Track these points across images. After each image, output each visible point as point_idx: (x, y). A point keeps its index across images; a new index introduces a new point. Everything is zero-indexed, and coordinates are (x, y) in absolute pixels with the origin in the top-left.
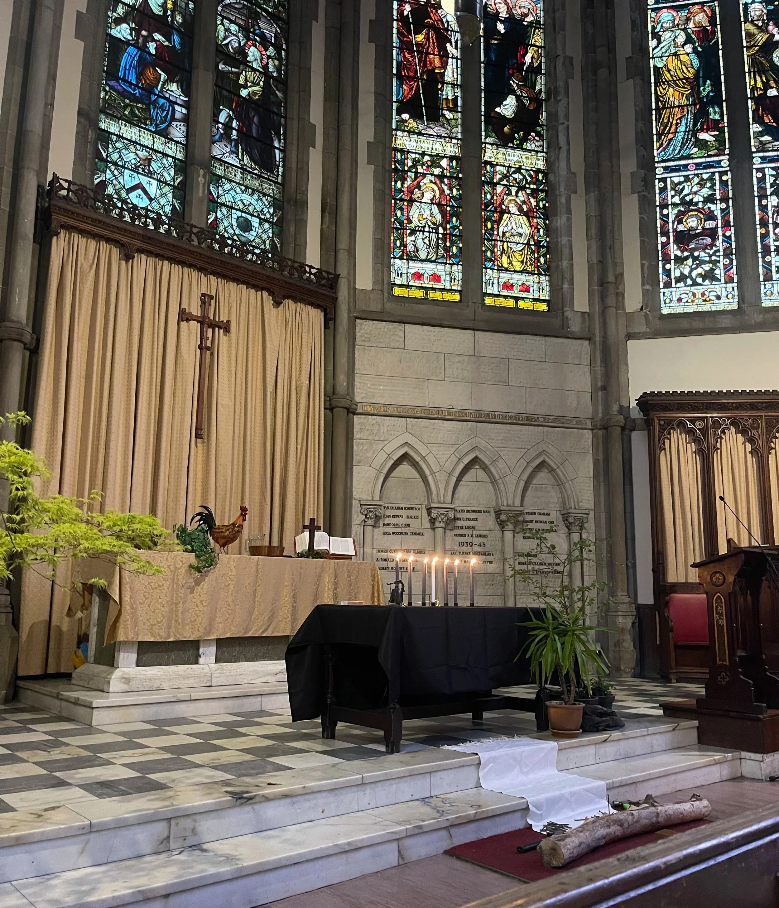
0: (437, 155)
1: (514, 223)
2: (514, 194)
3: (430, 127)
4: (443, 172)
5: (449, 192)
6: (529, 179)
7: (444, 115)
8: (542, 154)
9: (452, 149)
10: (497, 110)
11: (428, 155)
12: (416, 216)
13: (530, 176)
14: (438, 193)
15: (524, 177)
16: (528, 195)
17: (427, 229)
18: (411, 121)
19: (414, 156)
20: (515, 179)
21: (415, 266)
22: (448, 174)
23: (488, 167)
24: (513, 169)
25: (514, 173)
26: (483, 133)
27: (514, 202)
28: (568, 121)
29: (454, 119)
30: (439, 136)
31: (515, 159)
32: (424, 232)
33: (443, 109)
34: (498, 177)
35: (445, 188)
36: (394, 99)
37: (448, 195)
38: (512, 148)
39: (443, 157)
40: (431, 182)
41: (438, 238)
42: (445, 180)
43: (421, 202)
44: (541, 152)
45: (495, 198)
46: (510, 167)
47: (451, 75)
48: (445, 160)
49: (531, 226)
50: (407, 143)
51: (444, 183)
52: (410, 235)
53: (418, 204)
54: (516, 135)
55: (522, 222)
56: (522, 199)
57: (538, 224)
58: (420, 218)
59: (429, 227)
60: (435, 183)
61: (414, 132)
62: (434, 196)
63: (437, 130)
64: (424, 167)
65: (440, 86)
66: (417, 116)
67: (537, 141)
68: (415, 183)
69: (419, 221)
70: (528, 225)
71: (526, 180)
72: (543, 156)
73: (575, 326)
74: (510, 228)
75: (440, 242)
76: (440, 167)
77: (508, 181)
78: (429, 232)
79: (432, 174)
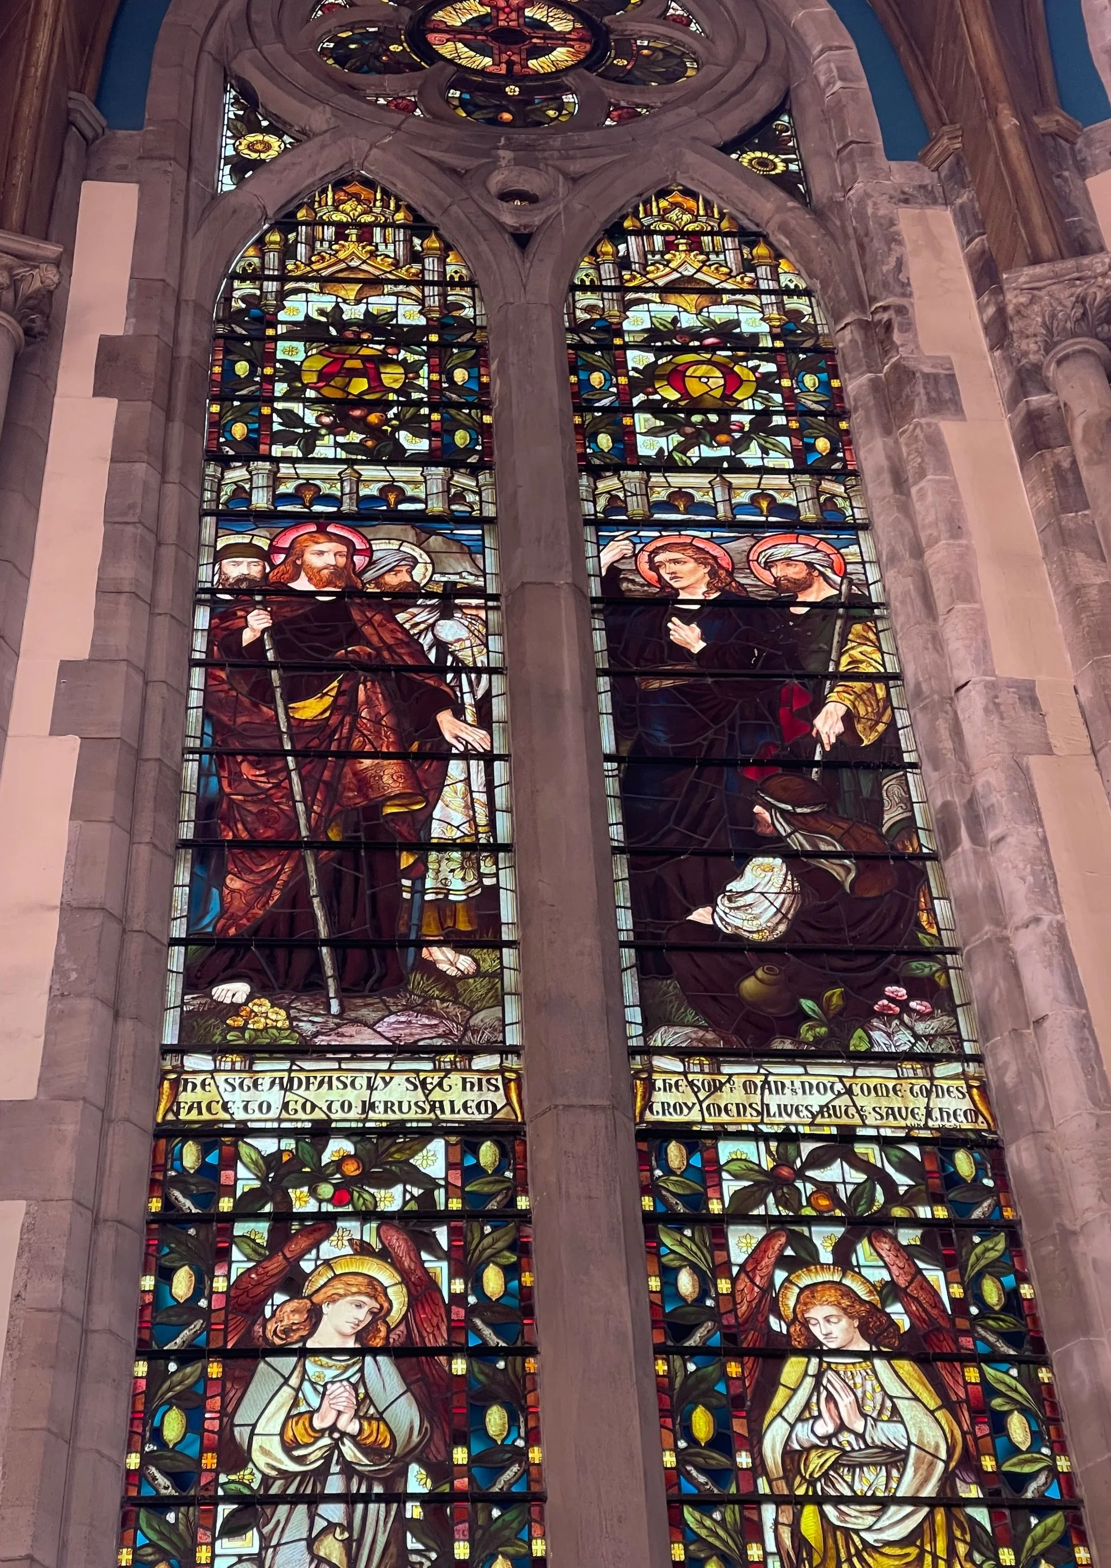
0: (395, 1129)
1: (845, 1401)
2: (826, 1256)
3: (355, 1021)
4: (427, 1198)
5: (458, 1286)
6: (903, 1181)
7: (430, 967)
8: (955, 1068)
10: (701, 915)
11: (348, 1134)
12: (271, 1422)
13: (906, 1165)
14: (398, 1298)
15: (876, 1175)
16: (908, 1252)
17: (335, 1485)
18: (263, 1005)
19: (268, 1146)
20: (827, 1189)
22: (455, 1204)
23: (675, 1153)
24: (807, 1148)
25: (818, 1160)
26: (634, 1015)
27: (832, 1295)
28: (1057, 908)
29: (478, 973)
30: (413, 1051)
31: (816, 1100)
32: (314, 1500)
33: (421, 944)
34: (730, 1186)
35: (440, 1268)
36: (179, 930)
37: (458, 1299)
38: (789, 1057)
39: (425, 1135)
40: (362, 1249)
41: (402, 1524)
42: (442, 1234)
43: (304, 1353)
44: (948, 1058)
45: (724, 1286)
46: (789, 1138)
47: (458, 818)
48: (438, 1146)
49: (948, 1404)
50: (236, 1098)
51: (433, 1247)
52: (233, 1529)
53: (286, 1363)
54: (807, 1004)
55: (894, 1388)
56: (880, 1275)
57: (988, 1389)
58: (297, 1430)
59: (348, 1469)
60: (385, 1255)
61: (273, 1051)
62: (379, 1315)
63: (398, 1027)
64: (327, 1190)
65: (406, 860)
67: (922, 1016)
68: (276, 1264)
69: (288, 1448)
70: (932, 1402)
71: (890, 1186)
72: (964, 1076)
74: (825, 1427)
75: (412, 1543)
76: (416, 1176)
77: (789, 1199)
78: (348, 1499)
79: (365, 1216)
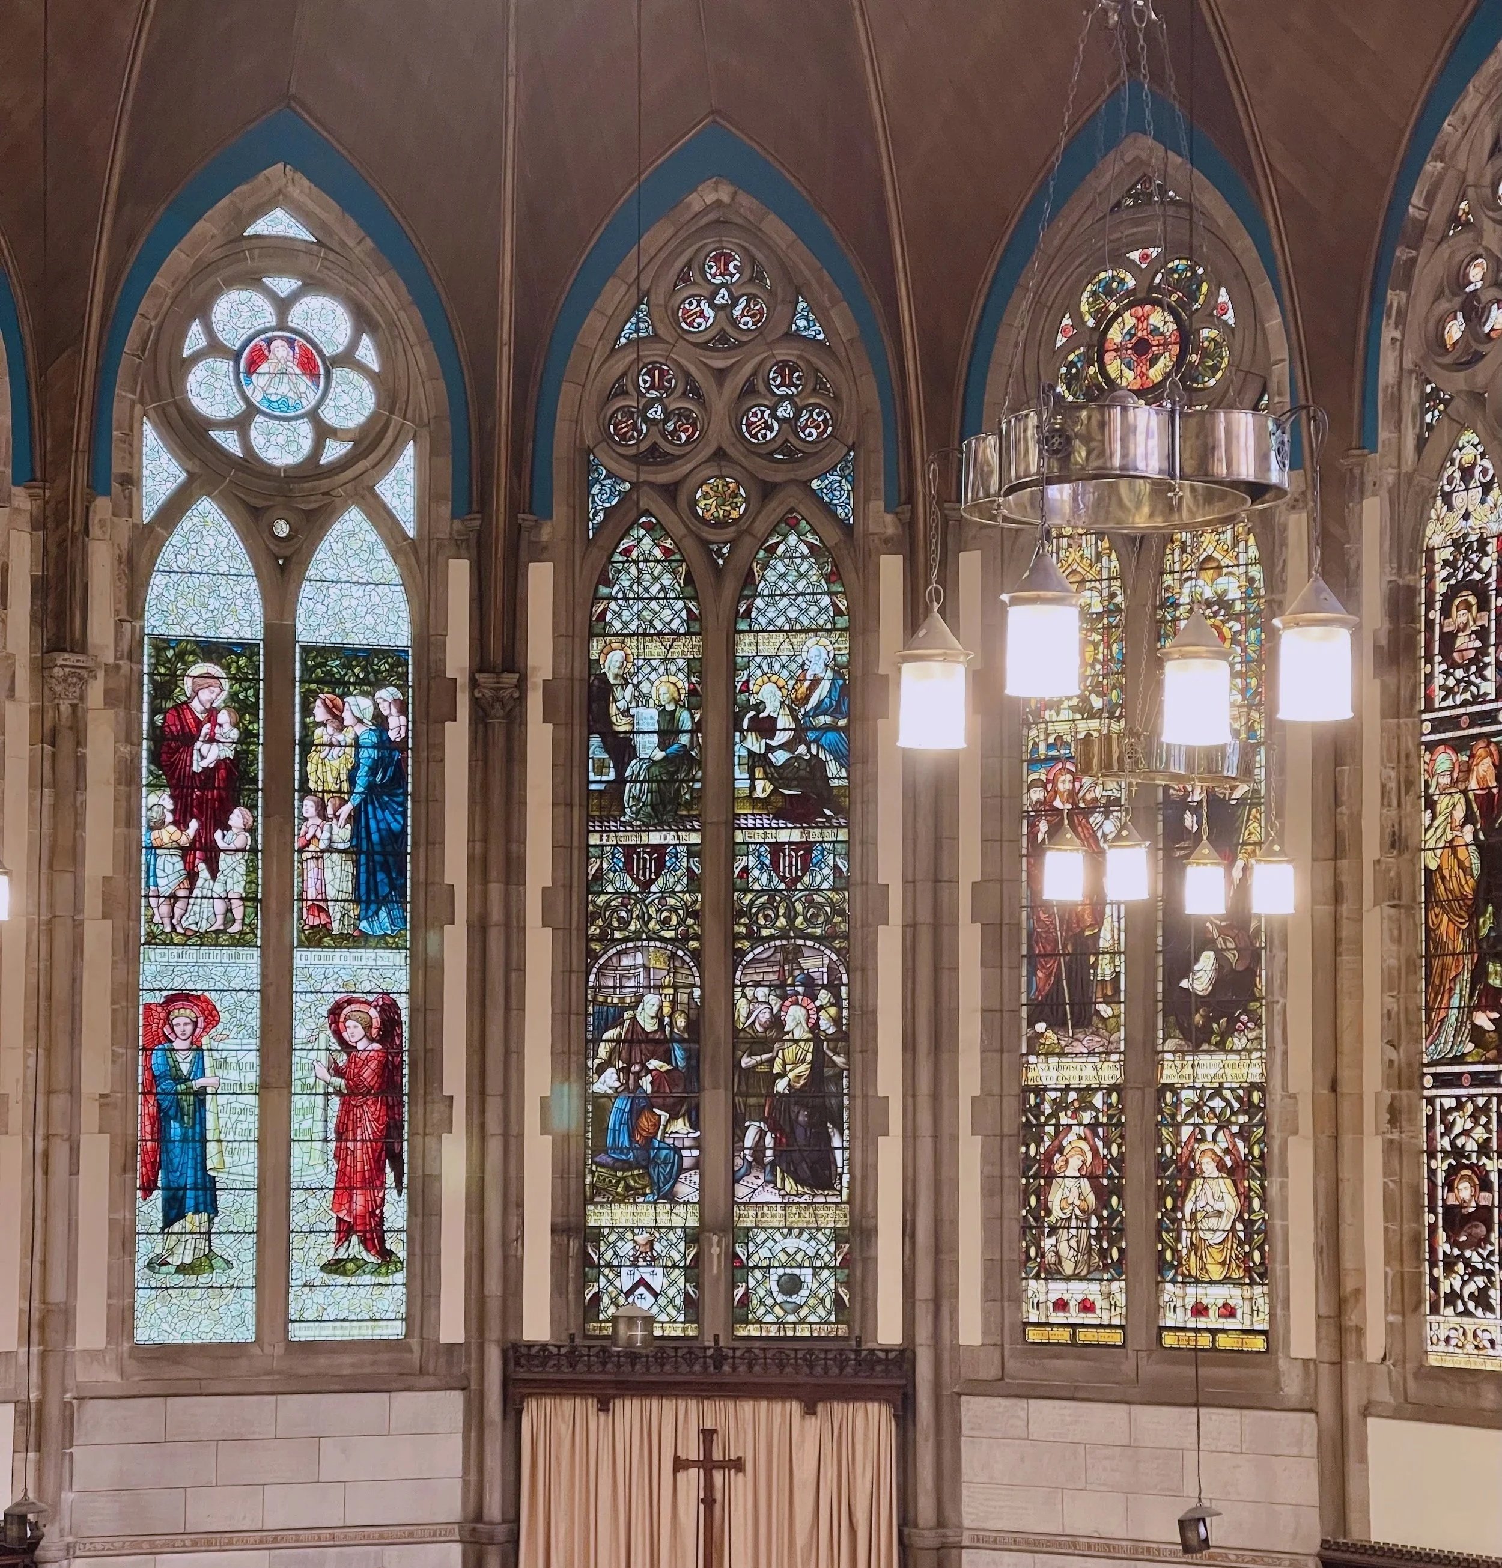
0: (1088, 1087)
1: (1209, 1193)
2: (1209, 1138)
3: (1077, 1040)
4: (1096, 1118)
5: (1106, 1152)
6: (1236, 1105)
7: (1098, 1012)
8: (1258, 1054)
9: (1111, 1074)
10: (1184, 984)
11: (1074, 1089)
12: (1057, 1201)
13: (1239, 1099)
14: (1089, 1155)
15: (1228, 1103)
16: (1233, 1135)
17: (1074, 1223)
18: (1050, 1033)
19: (1053, 1095)
20: (1212, 1110)
21: (1057, 1289)
22: (1105, 1120)
23: (1168, 1095)
24: (1209, 1092)
25: (1211, 1097)
26: (1160, 1034)
27: (1210, 1153)
28: (1285, 997)
29: (1114, 1016)
30: (1091, 1053)
31: (1213, 1071)
32: (1069, 1228)
33: (1096, 1003)
34: (1185, 1109)
35: (1100, 1144)
36: (1024, 1000)
38: (1207, 1052)
39: (1096, 1090)
40: (1080, 1137)
41: (1090, 1236)
42: (1100, 1130)
43: (1064, 1177)
44: (1257, 1050)
45: (1179, 1151)
46: (1203, 1088)
47: (1109, 937)
48: (1100, 1095)
49: (1238, 1195)
50: (1043, 1074)
51: (1098, 1136)
52: (1049, 1235)
53: (1060, 1180)
54: (1215, 1026)
55: (1224, 1189)
56: (1224, 1145)
57: (1250, 1188)
58: (1064, 1203)
59: (1077, 1217)
60: (1085, 1139)
61: (1052, 1054)
62: (1084, 1163)
63: (1090, 1041)
64: (1069, 1113)
65: (1092, 959)
66: (1057, 1023)
67: (1252, 1030)
68: (1056, 1143)
69: (1062, 1209)
70: (1234, 1193)
71: (1232, 1108)
72: (1261, 1057)
73: (1292, 1387)
74: (1203, 1204)
75: (1093, 1242)
76: (1093, 1107)
77: (1201, 1116)
78: (1077, 1228)
79: (1080, 1125)
